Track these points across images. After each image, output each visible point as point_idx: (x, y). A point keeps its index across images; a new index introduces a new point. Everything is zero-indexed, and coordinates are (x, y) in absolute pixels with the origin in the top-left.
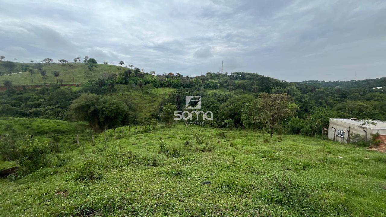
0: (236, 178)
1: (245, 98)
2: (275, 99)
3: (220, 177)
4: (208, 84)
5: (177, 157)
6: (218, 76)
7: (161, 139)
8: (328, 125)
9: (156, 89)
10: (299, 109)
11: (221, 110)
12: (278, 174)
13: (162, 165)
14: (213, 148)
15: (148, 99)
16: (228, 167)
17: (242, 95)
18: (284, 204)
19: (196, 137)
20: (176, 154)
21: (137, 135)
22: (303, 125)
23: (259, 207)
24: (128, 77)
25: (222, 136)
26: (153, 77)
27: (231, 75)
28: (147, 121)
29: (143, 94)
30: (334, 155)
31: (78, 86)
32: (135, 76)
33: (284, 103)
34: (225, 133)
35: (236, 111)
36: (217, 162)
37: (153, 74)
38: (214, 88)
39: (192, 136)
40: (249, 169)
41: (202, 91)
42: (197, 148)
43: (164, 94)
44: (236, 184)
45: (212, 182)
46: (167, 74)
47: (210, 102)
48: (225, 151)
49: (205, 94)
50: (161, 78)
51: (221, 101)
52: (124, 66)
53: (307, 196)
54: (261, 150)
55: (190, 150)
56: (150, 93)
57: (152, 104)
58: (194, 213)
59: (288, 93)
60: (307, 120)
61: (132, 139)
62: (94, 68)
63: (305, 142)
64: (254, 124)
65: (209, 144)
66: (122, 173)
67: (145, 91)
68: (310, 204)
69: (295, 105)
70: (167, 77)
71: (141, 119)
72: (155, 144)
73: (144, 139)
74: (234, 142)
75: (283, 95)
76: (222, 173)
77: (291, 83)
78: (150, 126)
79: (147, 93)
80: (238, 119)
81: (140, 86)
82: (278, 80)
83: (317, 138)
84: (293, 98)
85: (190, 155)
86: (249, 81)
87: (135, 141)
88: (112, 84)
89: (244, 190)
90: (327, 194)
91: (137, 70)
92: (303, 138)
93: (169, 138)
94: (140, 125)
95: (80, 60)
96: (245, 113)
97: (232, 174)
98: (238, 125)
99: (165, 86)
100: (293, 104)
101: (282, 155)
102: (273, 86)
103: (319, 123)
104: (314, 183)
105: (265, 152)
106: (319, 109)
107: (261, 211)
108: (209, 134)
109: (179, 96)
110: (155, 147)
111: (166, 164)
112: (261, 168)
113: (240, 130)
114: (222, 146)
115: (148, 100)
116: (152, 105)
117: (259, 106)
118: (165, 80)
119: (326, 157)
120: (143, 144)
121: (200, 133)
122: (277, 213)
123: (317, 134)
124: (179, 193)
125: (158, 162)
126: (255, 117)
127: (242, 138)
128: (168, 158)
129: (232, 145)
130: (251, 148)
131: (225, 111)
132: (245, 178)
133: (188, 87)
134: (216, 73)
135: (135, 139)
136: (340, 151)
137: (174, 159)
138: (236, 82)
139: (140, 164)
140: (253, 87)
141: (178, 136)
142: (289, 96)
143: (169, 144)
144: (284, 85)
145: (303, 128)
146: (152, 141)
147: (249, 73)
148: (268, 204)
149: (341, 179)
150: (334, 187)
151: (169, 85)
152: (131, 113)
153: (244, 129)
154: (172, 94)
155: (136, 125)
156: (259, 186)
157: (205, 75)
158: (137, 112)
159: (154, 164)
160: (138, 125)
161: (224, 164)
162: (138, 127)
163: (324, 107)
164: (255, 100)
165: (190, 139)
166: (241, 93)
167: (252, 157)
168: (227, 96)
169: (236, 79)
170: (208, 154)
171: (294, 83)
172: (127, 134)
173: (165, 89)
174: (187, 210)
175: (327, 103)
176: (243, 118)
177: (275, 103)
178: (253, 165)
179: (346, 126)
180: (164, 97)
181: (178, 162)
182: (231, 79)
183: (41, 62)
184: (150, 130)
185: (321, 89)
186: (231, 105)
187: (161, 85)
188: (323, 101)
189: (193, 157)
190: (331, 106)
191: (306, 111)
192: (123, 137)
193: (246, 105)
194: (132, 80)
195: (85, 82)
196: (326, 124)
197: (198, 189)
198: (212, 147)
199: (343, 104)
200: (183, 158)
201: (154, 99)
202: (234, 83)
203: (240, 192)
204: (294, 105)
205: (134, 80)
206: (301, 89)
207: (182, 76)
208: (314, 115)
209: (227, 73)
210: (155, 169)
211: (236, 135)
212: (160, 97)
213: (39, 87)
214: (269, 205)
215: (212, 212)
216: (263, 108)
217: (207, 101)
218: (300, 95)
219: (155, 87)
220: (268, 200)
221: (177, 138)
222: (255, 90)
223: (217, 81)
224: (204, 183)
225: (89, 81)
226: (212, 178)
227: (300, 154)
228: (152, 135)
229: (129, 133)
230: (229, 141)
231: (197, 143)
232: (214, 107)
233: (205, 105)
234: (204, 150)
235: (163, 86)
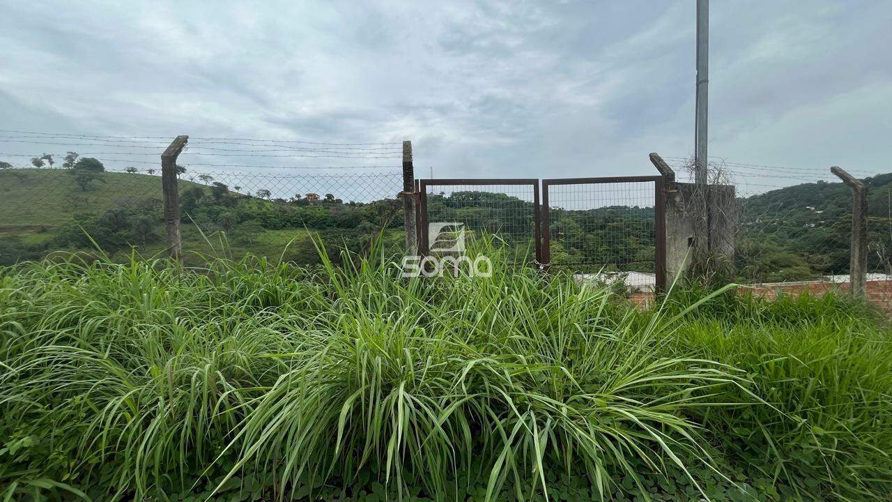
4: (397, 217)
9: (269, 232)
24: (195, 206)
26: (261, 203)
27: (452, 197)
29: (234, 246)
31: (44, 230)
32: (215, 204)
37: (265, 198)
46: (303, 197)
50: (286, 207)
52: (185, 176)
56: (253, 243)
62: (95, 182)
67: (240, 238)
70: (300, 203)
79: (245, 243)
81: (226, 227)
86: (486, 209)
88: (144, 222)
91: (221, 188)
95: (52, 163)
99: (293, 224)
118: (294, 211)
133: (350, 226)
138: (461, 211)
147: (489, 193)
151: (302, 222)
154: (305, 243)
157: (395, 198)
169: (460, 204)
171: (576, 212)
173: (293, 232)
182: (450, 206)
187: (283, 223)
194: (203, 211)
195: (63, 219)
205: (210, 212)
207: (339, 201)
209: (445, 192)
218: (581, 235)
219: (265, 227)
225: (77, 217)
235: (289, 224)
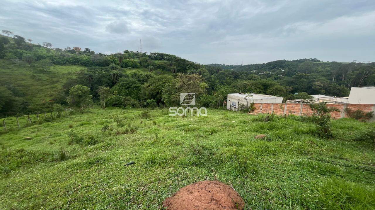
0: (159, 153)
1: (165, 78)
2: (190, 79)
3: (144, 155)
4: (126, 63)
5: (95, 145)
6: (137, 55)
7: (71, 127)
8: (227, 99)
9: (57, 66)
10: (208, 87)
11: (143, 91)
12: (193, 141)
13: (75, 157)
14: (136, 129)
15: (44, 79)
16: (152, 144)
17: (162, 75)
18: (198, 164)
19: (117, 120)
20: (93, 141)
21: (32, 127)
22: (211, 100)
23: (179, 173)
24: (4, 48)
25: (145, 116)
26: (48, 50)
27: (151, 55)
28: (48, 107)
29: (36, 73)
30: (230, 121)
32: (18, 48)
33: (197, 83)
34: (148, 112)
35: (157, 91)
36: (141, 141)
37: (49, 47)
38: (134, 67)
39: (112, 120)
40: (171, 142)
41: (120, 70)
42: (118, 131)
43: (69, 74)
44: (159, 158)
45: (136, 162)
46: (72, 49)
47: (130, 83)
48: (148, 130)
49: (124, 74)
50: (63, 53)
51: (141, 82)
53: (214, 154)
54: (180, 124)
55: (110, 134)
56: (47, 72)
57: (52, 86)
58: (118, 196)
59: (200, 74)
60: (213, 96)
61: (24, 133)
63: (213, 113)
64: (174, 101)
65: (132, 125)
66: (10, 180)
67: (38, 69)
68: (215, 160)
69: (205, 84)
70: (73, 52)
71: (36, 106)
72: (62, 134)
73: (45, 131)
74: (157, 120)
75: (197, 76)
76: (146, 151)
77: (202, 65)
78: (53, 113)
79: (43, 72)
80: (160, 98)
81: (29, 62)
82: (193, 62)
83: (220, 109)
84: (203, 78)
85: (111, 140)
86: (168, 61)
87: (29, 134)
89: (166, 162)
90: (226, 149)
92: (211, 111)
93: (82, 125)
94: (36, 114)
96: (166, 92)
97: (156, 150)
98: (159, 103)
99: (70, 63)
100: (204, 83)
101: (197, 126)
102: (188, 68)
103: (221, 98)
104: (218, 143)
105: (184, 125)
106: (221, 87)
107: (181, 175)
108: (131, 115)
109: (91, 76)
110: (63, 137)
111: (80, 155)
112: (180, 139)
113: (162, 108)
114: (145, 125)
115: (45, 81)
116: (53, 88)
117: (178, 85)
118: (69, 56)
119: (226, 122)
120: (44, 137)
121: (121, 116)
122: (193, 173)
123: (220, 106)
124: (99, 182)
125: (68, 155)
126: (174, 96)
127: (164, 115)
128: (81, 147)
129: (155, 123)
130: (172, 124)
131: (146, 92)
132: (168, 151)
133: (103, 66)
134: (135, 51)
135: (30, 132)
136: (233, 118)
137: (90, 147)
138: (156, 62)
139: (40, 162)
140: (172, 67)
141: (94, 122)
142: (201, 76)
143: (82, 132)
144: (197, 67)
145: (211, 102)
146: (57, 132)
147: (168, 54)
148: (186, 168)
149: (233, 137)
150: (230, 144)
151: (75, 62)
152: (17, 98)
153: (166, 107)
154: (81, 73)
155: (28, 114)
156: (180, 155)
157: (122, 53)
158: (28, 97)
159: (63, 157)
160: (32, 114)
161: (148, 142)
162: (33, 116)
163: (224, 85)
164: (174, 80)
165: (109, 123)
166: (162, 74)
167: (173, 131)
168: (148, 76)
169: (156, 58)
170: (131, 135)
171: (204, 65)
172: (14, 127)
173: (71, 67)
174: (110, 196)
175: (226, 82)
176: (165, 97)
177: (190, 82)
178: (174, 139)
179: (237, 99)
180: (70, 76)
181: (96, 150)
182: (151, 59)
184: (53, 119)
185: (222, 71)
186: (152, 85)
187: (64, 62)
188: (224, 81)
189: (114, 141)
190: (229, 84)
191: (213, 88)
192: (6, 133)
193: (166, 85)
194: (10, 52)
196: (226, 98)
197: (122, 172)
198: (134, 128)
199: (235, 83)
200: (102, 144)
201: (55, 80)
202: (154, 63)
203: (163, 164)
204: (204, 84)
205: (15, 53)
206: (209, 70)
207: (93, 53)
208: (218, 92)
209: (146, 53)
210: (64, 164)
211: (159, 114)
212: (64, 78)
214: (187, 168)
215: (137, 190)
216: (181, 87)
217: (126, 81)
218: (209, 75)
219: (55, 63)
220: (186, 165)
221: (93, 124)
222: (174, 70)
223: (136, 60)
224: (128, 165)
226: (136, 158)
227: (209, 124)
228: (56, 124)
229: (18, 125)
230: (151, 120)
231: (118, 126)
232: (134, 87)
233: (125, 86)
234: (126, 132)
235: (67, 63)
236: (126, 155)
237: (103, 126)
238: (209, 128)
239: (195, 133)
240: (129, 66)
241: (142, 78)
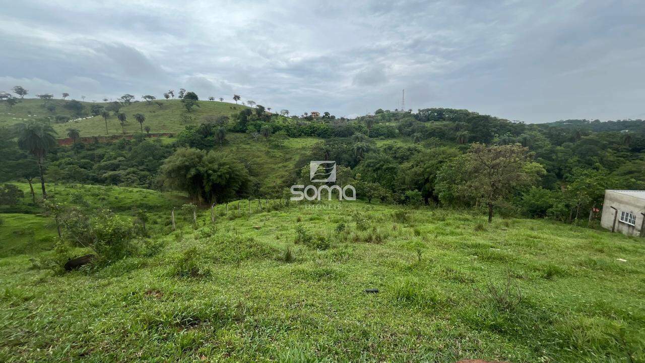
0: (422, 286)
1: (444, 153)
2: (498, 154)
3: (395, 282)
4: (378, 129)
5: (325, 250)
6: (395, 116)
7: (299, 220)
8: (602, 202)
9: (291, 139)
10: (545, 172)
11: (400, 175)
12: (498, 283)
13: (301, 261)
14: (385, 237)
15: (278, 156)
16: (410, 269)
17: (437, 148)
18: (506, 332)
19: (356, 218)
20: (323, 244)
21: (261, 214)
22: (551, 201)
23: (460, 334)
24: (247, 121)
25: (401, 218)
26: (285, 119)
27: (420, 113)
28: (277, 192)
29: (270, 148)
30: (610, 256)
31: (171, 136)
32: (258, 119)
33: (515, 162)
34: (406, 213)
35: (426, 177)
36: (391, 259)
37: (286, 115)
38: (388, 137)
39: (350, 218)
40: (446, 272)
41: (368, 141)
42: (357, 236)
43: (304, 148)
44: (422, 295)
45: (381, 291)
46: (309, 115)
47: (380, 161)
48: (405, 242)
49: (372, 147)
50: (299, 121)
51: (399, 159)
52: (239, 102)
53: (550, 323)
54: (469, 243)
55: (346, 239)
56: (281, 146)
57: (285, 164)
58: (351, 335)
59: (524, 143)
60: (560, 194)
61: (253, 221)
62: (194, 107)
63: (555, 232)
64: (458, 198)
65: (378, 230)
66: (240, 271)
67: (274, 143)
68: (554, 335)
69: (538, 165)
70: (309, 119)
71: (267, 189)
72: (289, 228)
73: (272, 221)
74: (421, 228)
75: (515, 148)
76: (398, 278)
77: (532, 125)
78: (282, 200)
79: (277, 147)
80: (430, 190)
81: (266, 135)
82: (507, 120)
83: (578, 225)
84: (533, 153)
85: (346, 247)
86: (451, 122)
87: (257, 222)
88: (221, 131)
89: (434, 306)
90: (588, 321)
91: (261, 109)
92: (551, 226)
93: (311, 219)
94: (266, 198)
95: (173, 96)
96: (443, 179)
97: (416, 280)
98: (429, 199)
99: (305, 134)
100: (534, 164)
101: (509, 252)
102: (496, 132)
103: (583, 198)
104: (566, 301)
105: (477, 246)
106: (585, 172)
107: (463, 341)
108: (378, 215)
109: (328, 151)
110: (290, 233)
111: (306, 260)
112: (468, 272)
113: (432, 209)
114: (400, 234)
115: (278, 157)
116: (285, 167)
117: (469, 167)
118: (305, 124)
119: (595, 258)
120: (271, 228)
121: (363, 213)
122: (492, 346)
123: (580, 218)
124: (327, 305)
125: (294, 256)
126: (460, 187)
127: (436, 222)
128: (309, 250)
129: (417, 233)
130: (451, 239)
131: (407, 177)
132: (438, 288)
133: (344, 136)
134: (392, 110)
135: (258, 219)
136: (623, 250)
137: (319, 252)
138: (428, 125)
139: (266, 257)
140: (459, 134)
141: (326, 217)
142: (526, 148)
143: (312, 229)
144: (517, 130)
145: (551, 206)
146: (285, 224)
147: (451, 110)
148: (477, 330)
149: (619, 298)
150: (605, 311)
151: (312, 132)
152: (251, 178)
153: (441, 207)
154: (317, 147)
155: (259, 198)
156: (464, 301)
157: (373, 114)
158: (261, 177)
159: (288, 259)
160: (262, 199)
161: (403, 262)
162: (263, 201)
163: (597, 169)
164: (461, 157)
165: (345, 222)
166: (436, 145)
167: (452, 254)
168: (411, 150)
169: (428, 119)
170: (377, 246)
171: (536, 125)
172: (246, 212)
173: (306, 140)
174: (340, 330)
175: (601, 161)
176: (440, 188)
177: (498, 161)
178: (454, 267)
179: (638, 204)
180: (303, 152)
181: (326, 258)
182: (420, 120)
183: (118, 101)
184: (281, 207)
185: (591, 136)
186: (417, 166)
187: (299, 133)
188: (595, 159)
189: (350, 250)
190: (611, 167)
191: (559, 176)
192: (239, 217)
193: (444, 166)
194: (252, 124)
195: (180, 129)
196: (599, 200)
197: (358, 301)
198: (382, 235)
199: (635, 163)
200: (335, 251)
201: (288, 156)
202: (424, 127)
203: (428, 308)
204: (536, 166)
205: (255, 125)
206: (550, 136)
207: (333, 117)
208: (575, 184)
209: (411, 110)
210: (289, 267)
211: (426, 218)
212: (298, 154)
213: (117, 138)
214: (479, 333)
215: (380, 337)
216: (476, 170)
217: (376, 158)
218: (549, 146)
219: (289, 136)
220: (477, 325)
221: (324, 220)
222: (462, 139)
223: (393, 124)
224: (368, 292)
225: (187, 128)
226: (381, 285)
227: (542, 252)
228: (284, 214)
229: (249, 210)
230: (412, 226)
231: (357, 228)
232: (387, 169)
233: (372, 166)
234: (369, 240)
235: (303, 134)
236: (365, 275)
237: (336, 225)
238: (541, 261)
239: (503, 267)
240: (382, 135)
241: (400, 154)
